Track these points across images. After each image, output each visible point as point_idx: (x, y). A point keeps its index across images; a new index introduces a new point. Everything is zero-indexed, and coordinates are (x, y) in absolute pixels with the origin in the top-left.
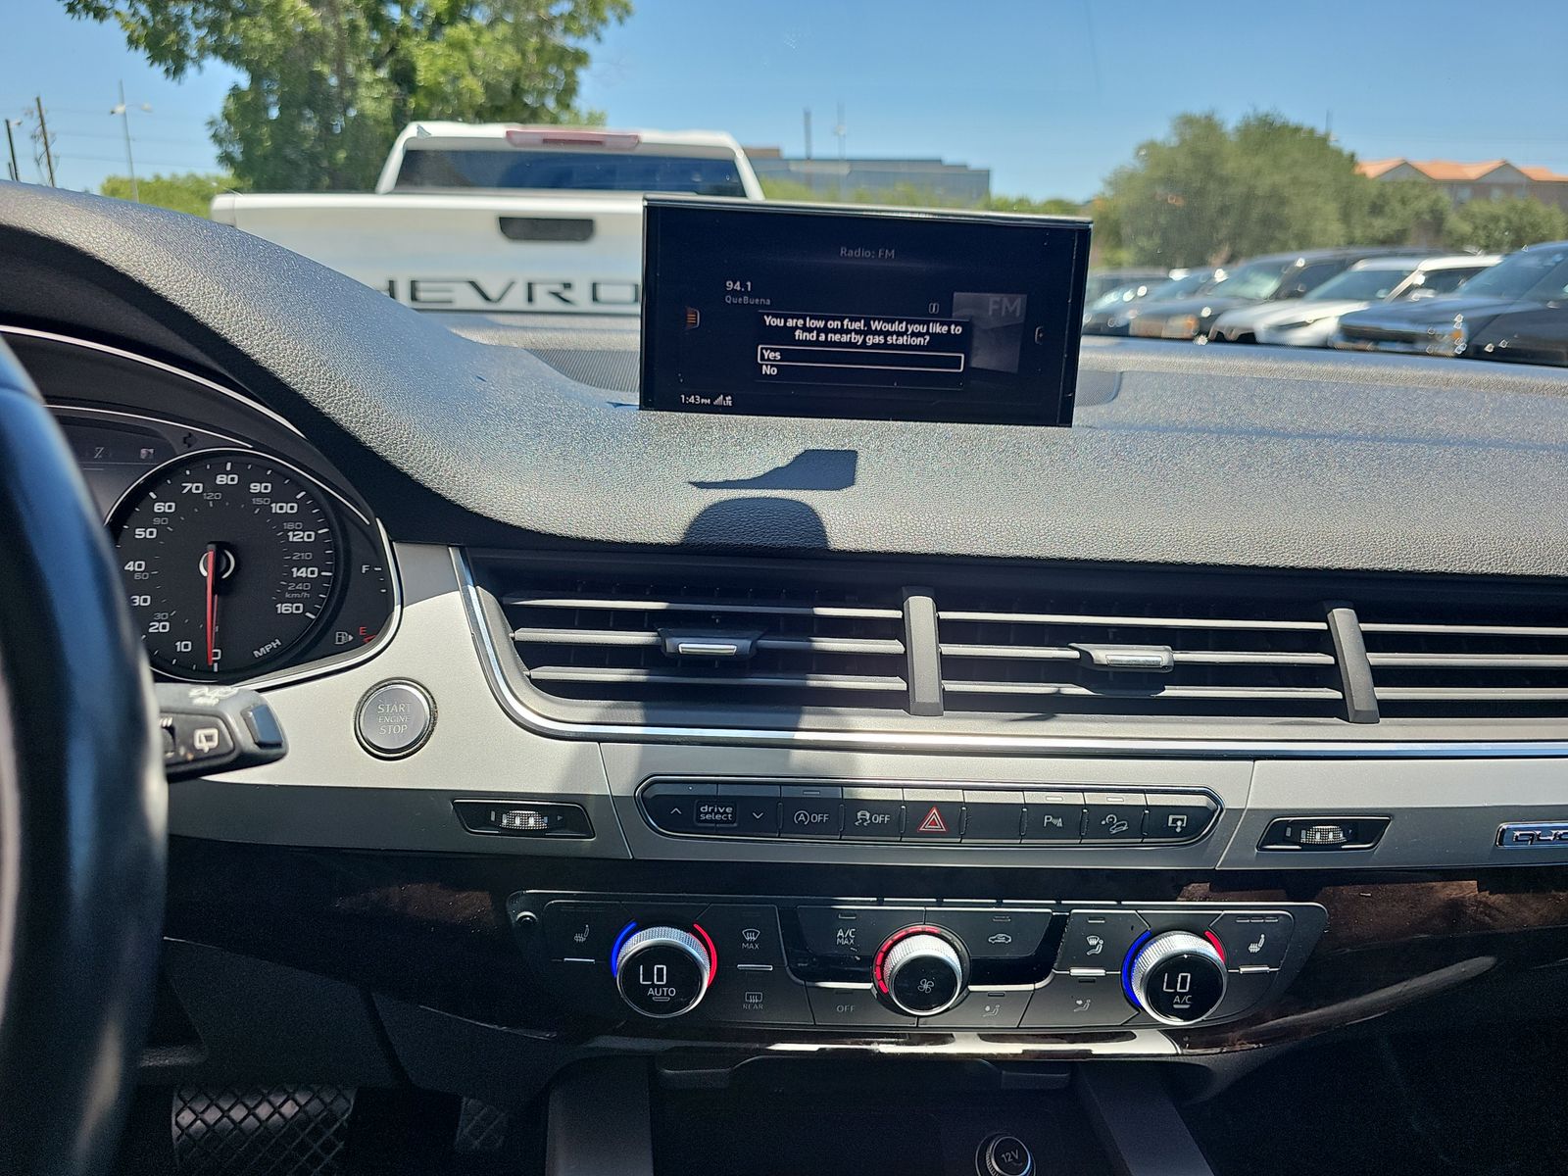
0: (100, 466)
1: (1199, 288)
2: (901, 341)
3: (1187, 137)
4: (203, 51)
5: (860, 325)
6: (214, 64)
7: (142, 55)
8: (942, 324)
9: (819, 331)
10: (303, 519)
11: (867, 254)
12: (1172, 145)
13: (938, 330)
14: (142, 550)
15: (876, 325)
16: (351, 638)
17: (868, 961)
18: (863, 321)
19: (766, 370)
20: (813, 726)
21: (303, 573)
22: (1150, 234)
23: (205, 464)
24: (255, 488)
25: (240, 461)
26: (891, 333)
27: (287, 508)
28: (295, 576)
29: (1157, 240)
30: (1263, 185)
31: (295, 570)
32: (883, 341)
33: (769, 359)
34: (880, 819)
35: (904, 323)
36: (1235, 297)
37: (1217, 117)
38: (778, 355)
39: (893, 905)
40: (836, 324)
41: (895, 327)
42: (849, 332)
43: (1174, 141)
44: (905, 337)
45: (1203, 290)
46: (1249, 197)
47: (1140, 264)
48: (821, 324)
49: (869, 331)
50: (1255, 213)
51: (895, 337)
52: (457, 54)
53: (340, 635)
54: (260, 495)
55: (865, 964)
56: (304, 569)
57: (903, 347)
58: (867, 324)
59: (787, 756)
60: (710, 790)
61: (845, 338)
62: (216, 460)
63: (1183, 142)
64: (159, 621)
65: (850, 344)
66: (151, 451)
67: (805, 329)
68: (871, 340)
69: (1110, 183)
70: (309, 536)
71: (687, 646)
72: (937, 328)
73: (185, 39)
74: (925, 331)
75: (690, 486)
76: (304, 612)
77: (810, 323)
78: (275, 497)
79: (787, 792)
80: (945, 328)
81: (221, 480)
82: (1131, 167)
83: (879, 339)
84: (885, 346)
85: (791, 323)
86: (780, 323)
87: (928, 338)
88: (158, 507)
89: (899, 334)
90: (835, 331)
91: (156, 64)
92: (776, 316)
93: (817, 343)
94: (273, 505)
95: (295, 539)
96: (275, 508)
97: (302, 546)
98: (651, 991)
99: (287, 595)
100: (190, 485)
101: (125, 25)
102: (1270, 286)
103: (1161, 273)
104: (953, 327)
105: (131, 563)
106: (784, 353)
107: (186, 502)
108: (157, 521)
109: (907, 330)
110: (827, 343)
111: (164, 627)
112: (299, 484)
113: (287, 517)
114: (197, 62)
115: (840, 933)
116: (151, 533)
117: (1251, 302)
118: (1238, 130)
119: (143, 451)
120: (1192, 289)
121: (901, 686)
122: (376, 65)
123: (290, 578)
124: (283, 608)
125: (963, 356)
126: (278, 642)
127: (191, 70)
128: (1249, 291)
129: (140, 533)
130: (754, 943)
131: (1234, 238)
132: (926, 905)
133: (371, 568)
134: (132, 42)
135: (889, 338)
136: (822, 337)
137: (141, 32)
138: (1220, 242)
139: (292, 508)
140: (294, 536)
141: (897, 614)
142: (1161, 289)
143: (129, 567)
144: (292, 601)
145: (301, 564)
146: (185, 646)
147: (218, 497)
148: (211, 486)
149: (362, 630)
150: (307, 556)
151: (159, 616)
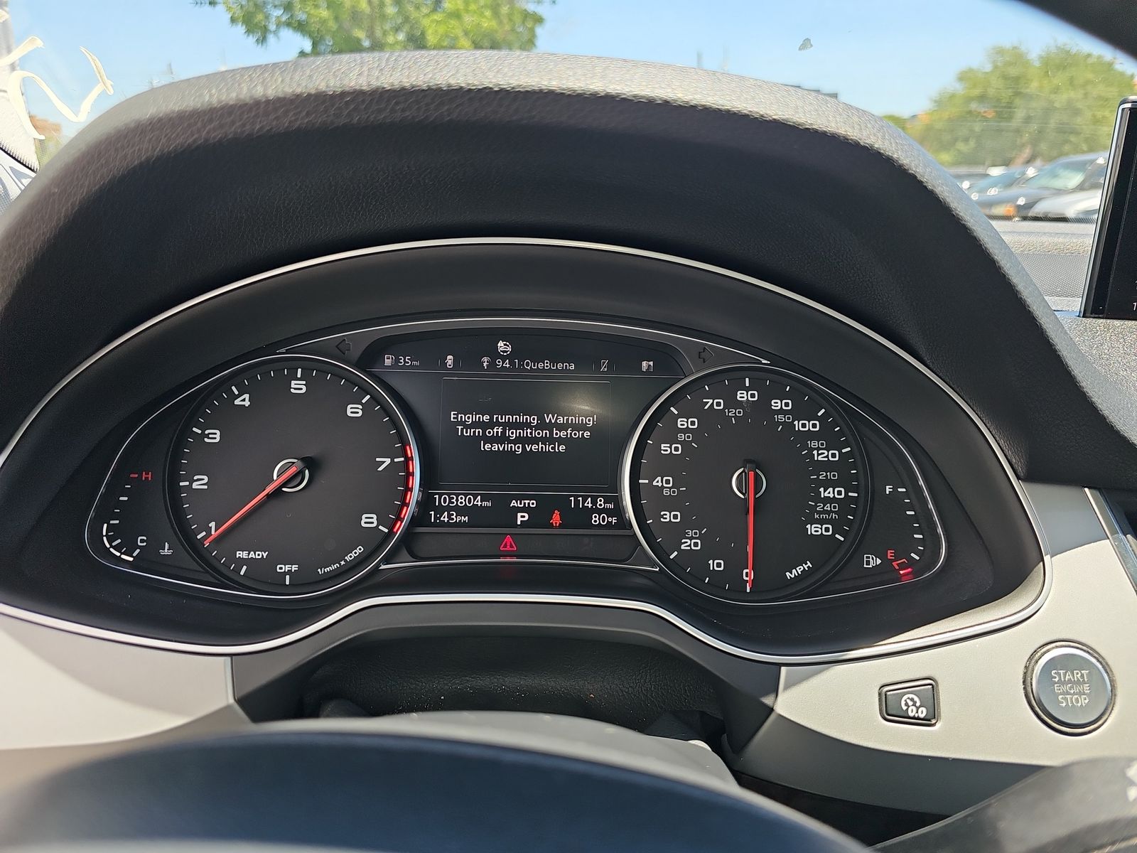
0: (606, 379)
1: (1015, 181)
3: (999, 64)
4: (279, 25)
6: (287, 33)
7: (240, 29)
10: (826, 438)
12: (987, 71)
14: (667, 466)
16: (879, 561)
21: (829, 493)
22: (966, 140)
23: (725, 382)
24: (776, 404)
25: (760, 377)
27: (809, 426)
28: (822, 496)
29: (972, 143)
30: (1061, 100)
31: (822, 490)
36: (1047, 188)
37: (1023, 49)
43: (988, 68)
45: (1019, 183)
46: (1049, 111)
47: (957, 163)
50: (1053, 123)
52: (453, 22)
53: (867, 557)
54: (781, 411)
56: (831, 489)
62: (735, 377)
63: (996, 67)
64: (691, 539)
66: (651, 363)
69: (936, 101)
70: (834, 456)
73: (267, 17)
76: (834, 533)
78: (797, 413)
81: (742, 396)
82: (953, 89)
88: (682, 423)
91: (251, 36)
94: (796, 423)
95: (820, 458)
96: (798, 425)
97: (827, 466)
99: (816, 516)
100: (711, 401)
101: (229, 9)
102: (1076, 179)
103: (980, 170)
105: (659, 478)
107: (708, 417)
108: (681, 437)
111: (696, 545)
112: (820, 399)
113: (810, 435)
114: (275, 33)
116: (677, 449)
117: (1060, 192)
118: (1041, 57)
119: (644, 364)
120: (1009, 182)
122: (397, 30)
123: (818, 499)
124: (813, 529)
126: (809, 564)
127: (271, 39)
128: (1058, 183)
129: (666, 448)
131: (1035, 142)
133: (895, 489)
134: (233, 20)
137: (239, 13)
138: (1023, 145)
139: (814, 426)
140: (818, 455)
142: (983, 183)
143: (657, 482)
144: (822, 522)
145: (828, 484)
146: (716, 565)
147: (740, 413)
148: (732, 402)
149: (890, 554)
150: (833, 476)
151: (690, 533)
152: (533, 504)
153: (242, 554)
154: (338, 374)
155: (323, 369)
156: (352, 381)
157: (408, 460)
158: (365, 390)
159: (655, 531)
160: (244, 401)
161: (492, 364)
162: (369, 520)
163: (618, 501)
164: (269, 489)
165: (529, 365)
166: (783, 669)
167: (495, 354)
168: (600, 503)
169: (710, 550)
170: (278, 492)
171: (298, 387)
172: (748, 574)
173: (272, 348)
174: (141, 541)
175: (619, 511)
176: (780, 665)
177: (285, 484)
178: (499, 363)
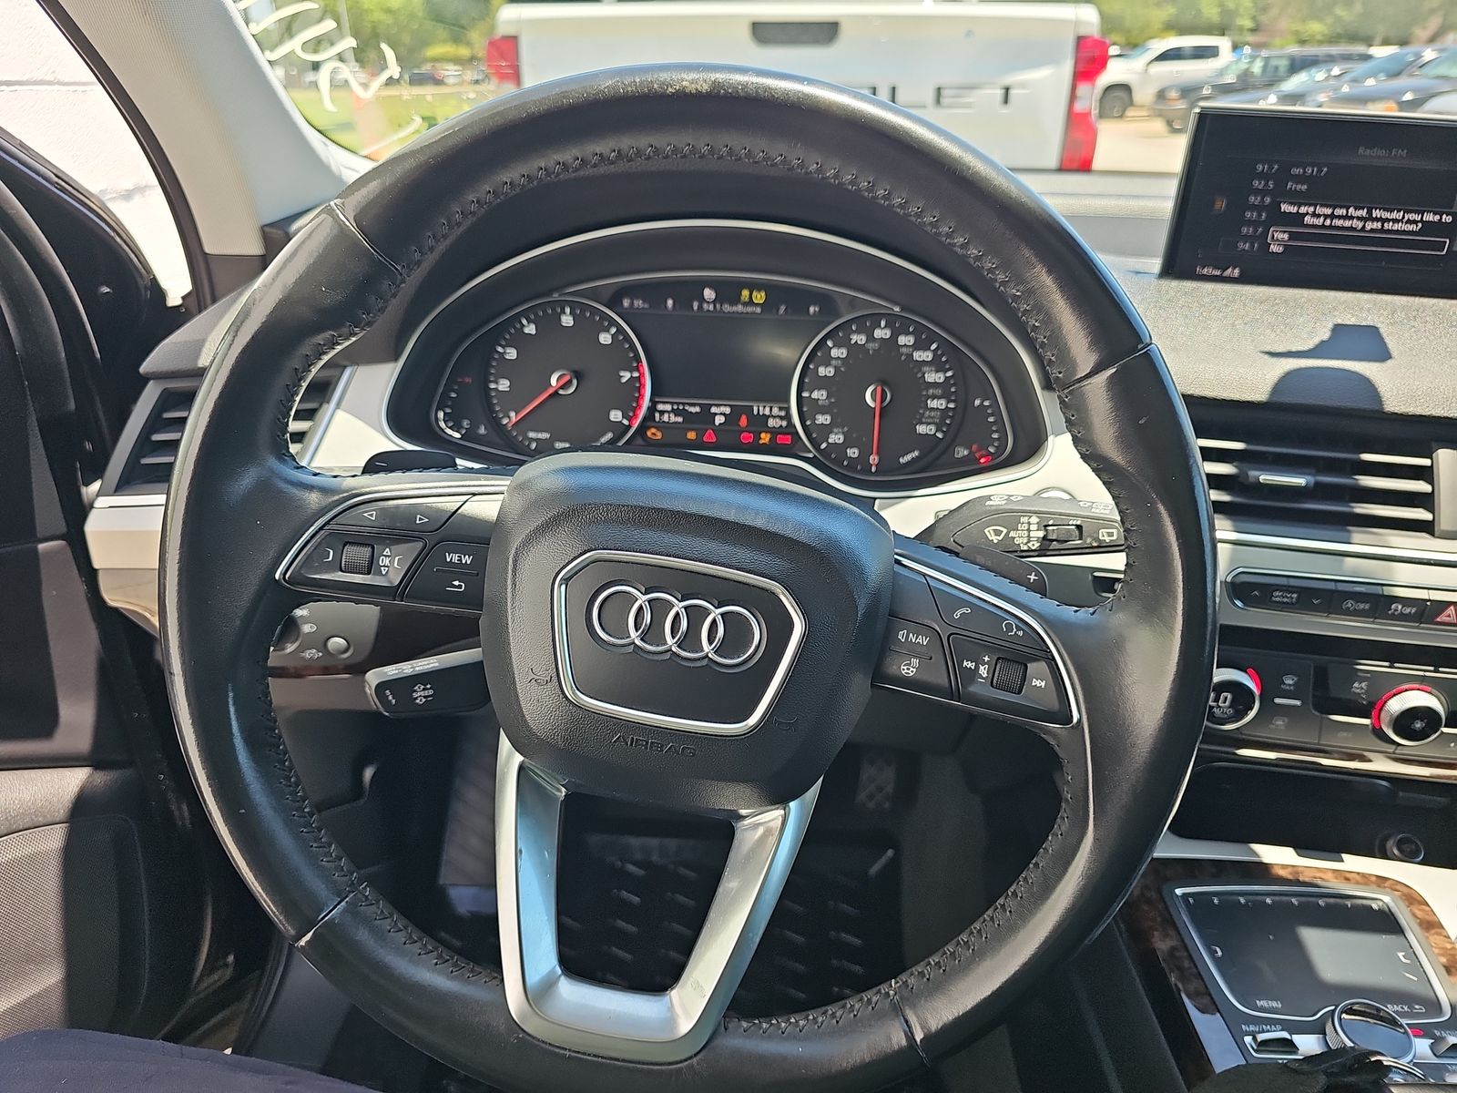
0: (783, 320)
2: (1396, 227)
5: (1363, 213)
8: (1435, 214)
9: (1326, 217)
10: (937, 365)
11: (1382, 153)
13: (1431, 219)
14: (823, 383)
15: (1376, 213)
16: (966, 452)
17: (1372, 705)
18: (1365, 210)
19: (1274, 248)
20: (1361, 541)
21: (935, 404)
23: (867, 323)
24: (902, 340)
25: (892, 320)
26: (1388, 220)
27: (925, 355)
28: (929, 406)
31: (929, 401)
32: (1380, 227)
33: (1278, 240)
34: (1408, 611)
35: (1402, 212)
38: (1286, 236)
39: (1401, 669)
40: (1342, 212)
41: (1395, 215)
42: (1353, 218)
44: (1400, 224)
48: (1329, 211)
49: (1370, 218)
51: (1391, 223)
53: (958, 449)
54: (906, 345)
55: (1369, 708)
56: (936, 401)
57: (1397, 232)
58: (1369, 212)
59: (1342, 561)
60: (1283, 581)
61: (1348, 223)
62: (875, 320)
64: (836, 435)
65: (1351, 229)
66: (817, 308)
67: (1314, 215)
68: (1369, 226)
70: (940, 378)
71: (1265, 478)
72: (1429, 217)
74: (1419, 219)
75: (1262, 355)
76: (935, 432)
77: (1319, 210)
78: (916, 347)
79: (1341, 587)
80: (1437, 217)
81: (878, 333)
83: (1377, 225)
84: (1382, 230)
85: (1303, 210)
86: (1293, 209)
87: (1420, 225)
88: (835, 353)
89: (1395, 221)
90: (1340, 217)
92: (1291, 204)
93: (1323, 226)
94: (915, 354)
95: (930, 379)
96: (916, 356)
97: (935, 385)
98: (1215, 710)
99: (924, 420)
100: (856, 337)
104: (1444, 216)
105: (816, 392)
106: (1293, 236)
107: (854, 349)
108: (834, 362)
109: (1403, 217)
110: (1331, 227)
111: (839, 439)
112: (933, 337)
113: (924, 363)
115: (1356, 685)
116: (830, 372)
119: (812, 308)
121: (1428, 516)
123: (926, 408)
124: (921, 429)
125: (1448, 241)
126: (917, 453)
129: (822, 371)
130: (1290, 685)
132: (1428, 671)
133: (981, 402)
135: (1386, 225)
136: (1328, 222)
139: (928, 356)
140: (929, 377)
141: (1426, 462)
143: (815, 395)
144: (928, 424)
145: (934, 397)
146: (853, 452)
147: (876, 345)
148: (871, 338)
149: (974, 447)
150: (939, 392)
151: (835, 430)
152: (728, 410)
153: (532, 435)
154: (595, 311)
155: (584, 307)
156: (604, 316)
157: (642, 375)
158: (613, 323)
159: (811, 429)
160: (531, 329)
161: (700, 307)
162: (616, 416)
163: (788, 410)
164: (551, 391)
165: (727, 308)
166: (877, 501)
167: (702, 300)
168: (776, 411)
169: (848, 443)
170: (556, 393)
171: (567, 320)
172: (874, 459)
173: (549, 293)
174: (466, 423)
175: (788, 417)
176: (875, 499)
177: (562, 388)
178: (705, 306)
